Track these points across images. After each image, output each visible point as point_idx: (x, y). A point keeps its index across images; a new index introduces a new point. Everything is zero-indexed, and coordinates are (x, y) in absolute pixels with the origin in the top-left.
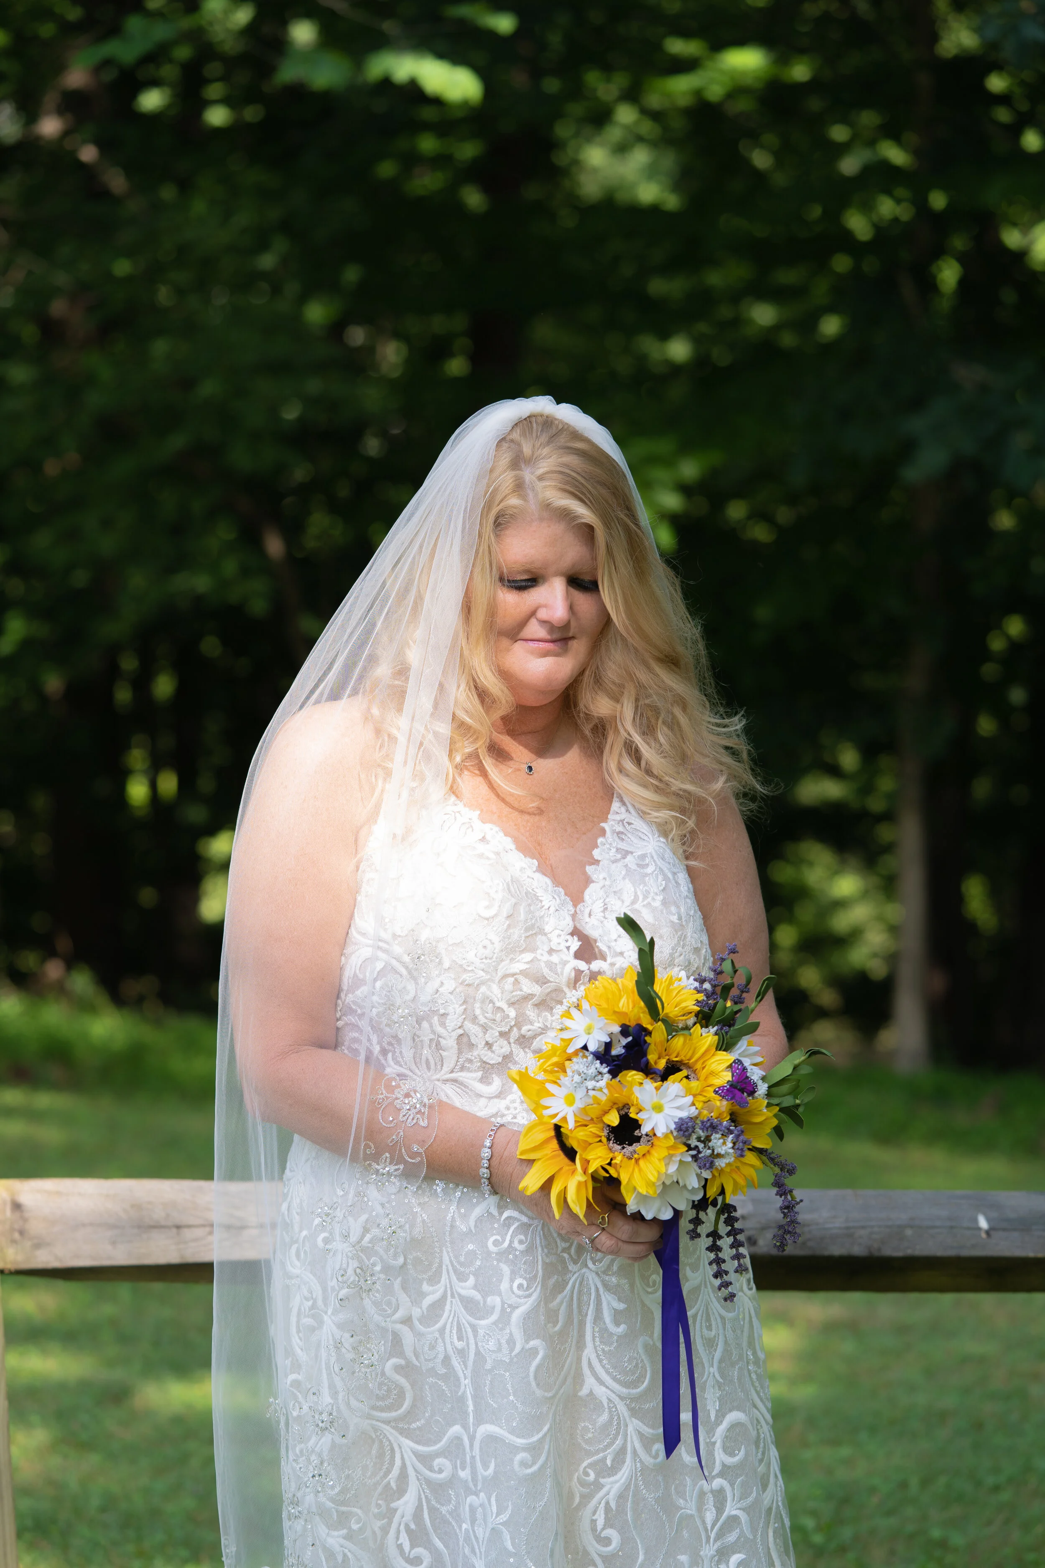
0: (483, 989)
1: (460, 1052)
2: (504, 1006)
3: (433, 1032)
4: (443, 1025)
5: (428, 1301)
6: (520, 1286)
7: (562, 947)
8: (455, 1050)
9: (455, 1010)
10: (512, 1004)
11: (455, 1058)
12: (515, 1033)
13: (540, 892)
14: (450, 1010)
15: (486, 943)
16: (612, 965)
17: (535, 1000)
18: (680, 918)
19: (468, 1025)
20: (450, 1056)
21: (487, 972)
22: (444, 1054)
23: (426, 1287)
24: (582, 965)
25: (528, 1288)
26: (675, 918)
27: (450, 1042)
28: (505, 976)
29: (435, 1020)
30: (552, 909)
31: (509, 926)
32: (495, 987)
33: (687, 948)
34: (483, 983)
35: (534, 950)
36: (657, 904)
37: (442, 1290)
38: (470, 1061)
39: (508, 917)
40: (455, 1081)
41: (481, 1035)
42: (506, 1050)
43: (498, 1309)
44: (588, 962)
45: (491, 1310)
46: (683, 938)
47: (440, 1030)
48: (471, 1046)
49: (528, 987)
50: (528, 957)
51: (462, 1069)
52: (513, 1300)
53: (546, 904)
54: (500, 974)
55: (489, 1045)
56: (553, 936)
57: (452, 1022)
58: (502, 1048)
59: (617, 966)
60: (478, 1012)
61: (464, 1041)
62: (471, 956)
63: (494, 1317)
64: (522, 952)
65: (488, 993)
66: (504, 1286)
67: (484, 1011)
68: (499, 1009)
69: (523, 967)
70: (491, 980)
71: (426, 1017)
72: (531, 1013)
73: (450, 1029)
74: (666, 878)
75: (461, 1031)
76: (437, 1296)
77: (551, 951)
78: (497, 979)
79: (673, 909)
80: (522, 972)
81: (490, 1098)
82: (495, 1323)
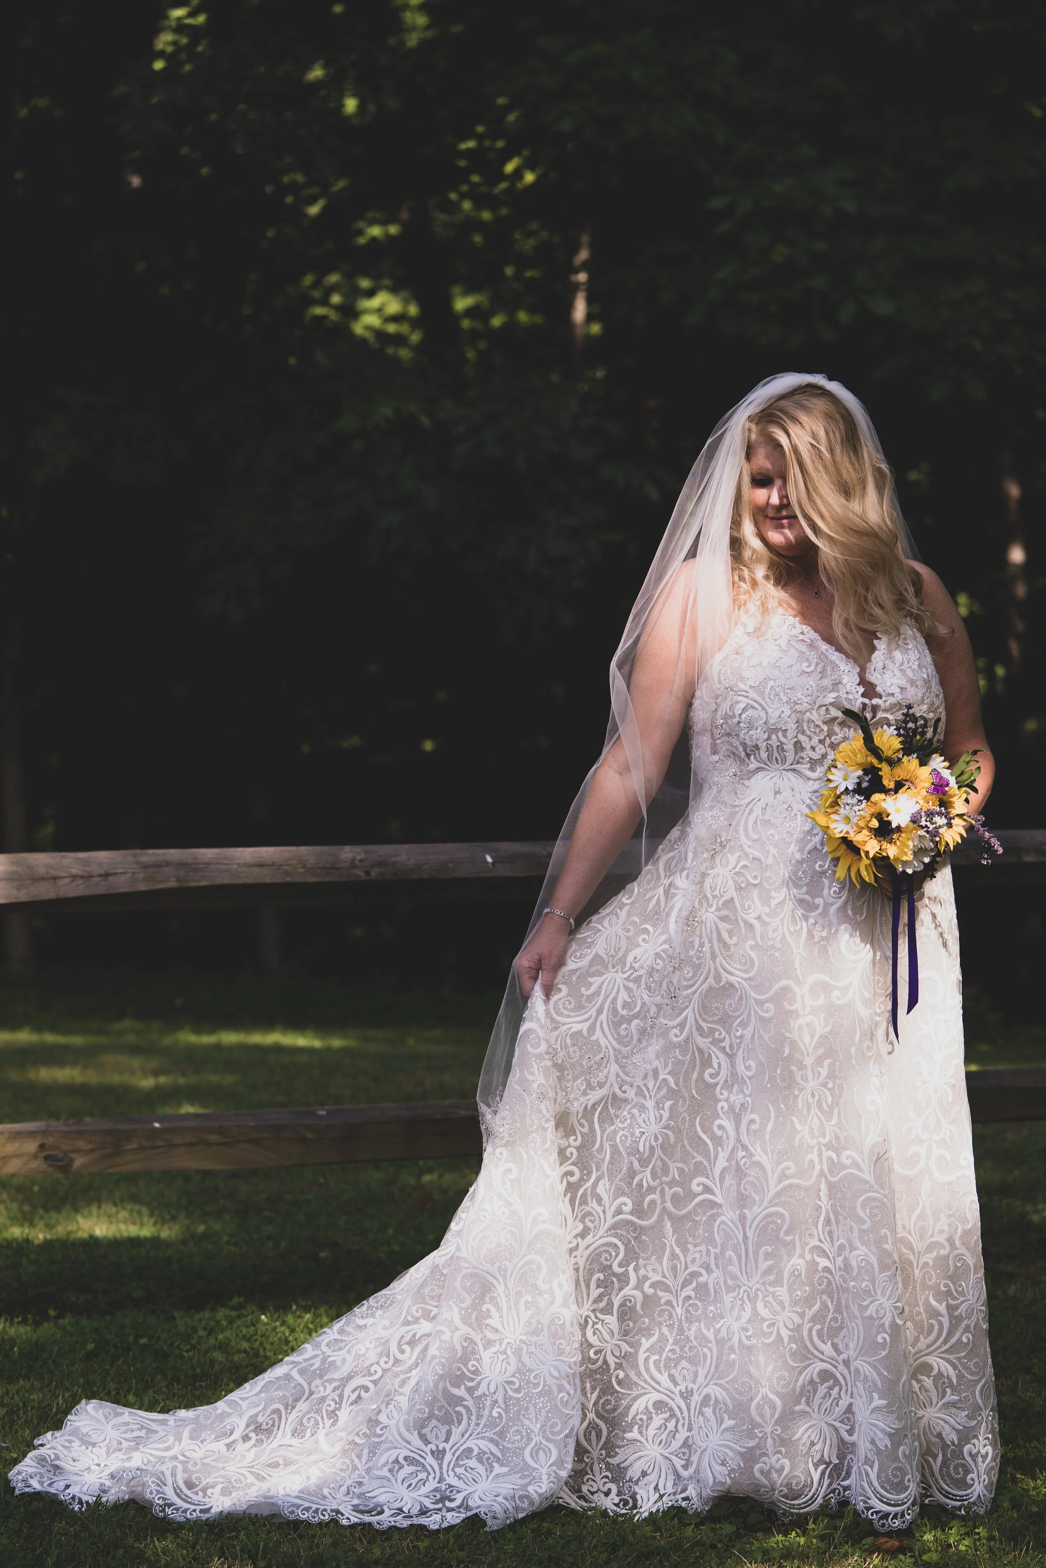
0: (808, 714)
1: (796, 753)
2: (821, 724)
3: (779, 741)
4: (785, 736)
5: (774, 903)
6: (835, 892)
7: (854, 691)
8: (793, 752)
9: (791, 726)
10: (825, 723)
11: (793, 756)
12: (828, 742)
13: (838, 662)
14: (789, 727)
15: (808, 686)
16: (885, 701)
17: (839, 720)
18: (928, 676)
19: (800, 737)
20: (790, 756)
21: (809, 704)
22: (786, 754)
23: (773, 894)
24: (866, 701)
25: (840, 893)
26: (925, 676)
27: (789, 747)
28: (821, 706)
29: (780, 734)
30: (846, 671)
31: (821, 678)
32: (814, 712)
33: (932, 694)
34: (807, 711)
35: (838, 691)
36: (915, 667)
37: (783, 896)
38: (802, 758)
39: (820, 672)
40: (794, 770)
41: (808, 741)
42: (823, 751)
43: (821, 906)
44: (870, 699)
45: (818, 907)
46: (929, 688)
47: (783, 739)
48: (802, 749)
49: (835, 713)
50: (834, 695)
51: (798, 763)
52: (831, 900)
53: (842, 668)
54: (817, 705)
55: (813, 748)
56: (848, 686)
57: (790, 735)
58: (821, 750)
59: (889, 702)
60: (805, 728)
61: (798, 747)
62: (799, 695)
63: (819, 911)
64: (830, 692)
65: (811, 717)
66: (825, 892)
67: (809, 728)
68: (818, 726)
69: (832, 700)
70: (812, 709)
71: (775, 731)
72: (837, 729)
73: (789, 738)
74: (919, 652)
75: (796, 740)
76: (781, 899)
77: (847, 693)
78: (816, 708)
79: (924, 670)
80: (830, 704)
81: (815, 780)
82: (820, 915)
